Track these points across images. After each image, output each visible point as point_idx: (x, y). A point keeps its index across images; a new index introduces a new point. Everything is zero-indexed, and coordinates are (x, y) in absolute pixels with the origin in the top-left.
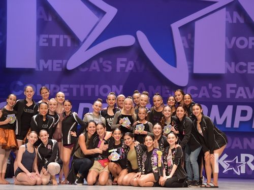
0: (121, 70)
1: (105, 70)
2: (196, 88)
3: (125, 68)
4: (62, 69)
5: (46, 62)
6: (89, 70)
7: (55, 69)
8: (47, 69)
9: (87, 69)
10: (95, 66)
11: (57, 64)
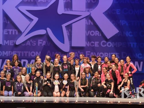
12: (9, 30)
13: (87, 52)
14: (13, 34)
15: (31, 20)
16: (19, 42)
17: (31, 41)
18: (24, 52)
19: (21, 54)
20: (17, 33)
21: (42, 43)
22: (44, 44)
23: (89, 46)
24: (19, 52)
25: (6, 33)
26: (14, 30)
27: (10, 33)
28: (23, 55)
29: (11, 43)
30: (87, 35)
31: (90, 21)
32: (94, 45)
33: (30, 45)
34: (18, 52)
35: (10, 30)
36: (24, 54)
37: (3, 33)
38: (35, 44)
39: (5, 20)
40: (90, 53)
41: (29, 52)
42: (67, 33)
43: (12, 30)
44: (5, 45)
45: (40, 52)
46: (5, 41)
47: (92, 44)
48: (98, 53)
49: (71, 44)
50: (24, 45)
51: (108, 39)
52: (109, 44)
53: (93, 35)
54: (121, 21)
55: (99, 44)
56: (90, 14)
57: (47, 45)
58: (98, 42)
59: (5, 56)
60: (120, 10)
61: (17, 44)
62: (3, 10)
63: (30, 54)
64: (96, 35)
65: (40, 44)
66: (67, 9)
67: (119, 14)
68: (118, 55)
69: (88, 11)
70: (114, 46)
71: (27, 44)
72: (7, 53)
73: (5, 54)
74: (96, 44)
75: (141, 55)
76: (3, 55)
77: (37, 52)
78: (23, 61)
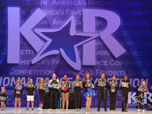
12: (25, 51)
13: (97, 70)
14: (29, 54)
15: (45, 41)
16: (34, 61)
17: (46, 60)
18: (39, 70)
19: (36, 72)
20: (33, 53)
21: (56, 62)
22: (57, 63)
23: (98, 65)
24: (35, 71)
25: (22, 53)
26: (30, 50)
27: (26, 54)
28: (38, 74)
29: (27, 62)
30: (97, 54)
31: (99, 42)
32: (103, 64)
33: (44, 64)
34: (33, 70)
35: (27, 51)
36: (39, 72)
37: (20, 53)
38: (49, 63)
39: (21, 42)
40: (100, 71)
41: (44, 71)
42: (78, 52)
43: (28, 50)
44: (21, 64)
45: (54, 71)
46: (22, 61)
47: (102, 63)
48: (107, 71)
49: (82, 63)
50: (39, 64)
51: (116, 58)
52: (117, 63)
53: (103, 54)
54: (128, 42)
55: (108, 63)
56: (100, 35)
57: (60, 64)
58: (107, 61)
60: (126, 31)
61: (33, 63)
62: (20, 32)
63: (45, 72)
64: (105, 55)
65: (54, 63)
66: (79, 31)
67: (126, 35)
68: (125, 73)
69: (98, 33)
70: (122, 64)
71: (42, 63)
72: (23, 72)
73: (22, 73)
74: (105, 63)
75: (147, 72)
76: (20, 74)
77: (51, 71)
78: (38, 78)
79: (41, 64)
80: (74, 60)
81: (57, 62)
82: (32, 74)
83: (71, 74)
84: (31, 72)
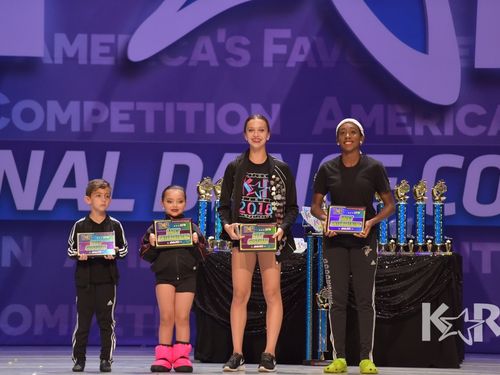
0: (274, 62)
1: (232, 63)
2: (480, 111)
3: (286, 57)
4: (116, 61)
5: (71, 40)
6: (187, 61)
7: (96, 60)
8: (76, 58)
9: (185, 59)
10: (205, 52)
11: (102, 44)
17: (221, 35)
18: (181, 107)
19: (160, 117)
21: (290, 50)
22: (302, 58)
24: (149, 109)
28: (170, 128)
29: (96, 50)
33: (214, 63)
34: (141, 106)
36: (180, 117)
38: (246, 56)
41: (211, 107)
44: (59, 60)
45: (276, 108)
46: (61, 39)
49: (469, 52)
50: (178, 61)
59: (63, 128)
63: (216, 119)
65: (276, 57)
72: (72, 114)
73: (63, 120)
76: (51, 127)
78: (170, 161)
79: (191, 64)
80: (416, 35)
81: (300, 51)
82: (130, 128)
83: (393, 131)
84: (126, 117)
